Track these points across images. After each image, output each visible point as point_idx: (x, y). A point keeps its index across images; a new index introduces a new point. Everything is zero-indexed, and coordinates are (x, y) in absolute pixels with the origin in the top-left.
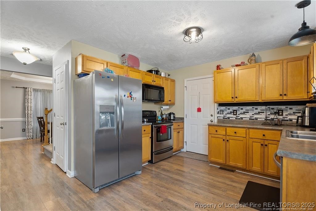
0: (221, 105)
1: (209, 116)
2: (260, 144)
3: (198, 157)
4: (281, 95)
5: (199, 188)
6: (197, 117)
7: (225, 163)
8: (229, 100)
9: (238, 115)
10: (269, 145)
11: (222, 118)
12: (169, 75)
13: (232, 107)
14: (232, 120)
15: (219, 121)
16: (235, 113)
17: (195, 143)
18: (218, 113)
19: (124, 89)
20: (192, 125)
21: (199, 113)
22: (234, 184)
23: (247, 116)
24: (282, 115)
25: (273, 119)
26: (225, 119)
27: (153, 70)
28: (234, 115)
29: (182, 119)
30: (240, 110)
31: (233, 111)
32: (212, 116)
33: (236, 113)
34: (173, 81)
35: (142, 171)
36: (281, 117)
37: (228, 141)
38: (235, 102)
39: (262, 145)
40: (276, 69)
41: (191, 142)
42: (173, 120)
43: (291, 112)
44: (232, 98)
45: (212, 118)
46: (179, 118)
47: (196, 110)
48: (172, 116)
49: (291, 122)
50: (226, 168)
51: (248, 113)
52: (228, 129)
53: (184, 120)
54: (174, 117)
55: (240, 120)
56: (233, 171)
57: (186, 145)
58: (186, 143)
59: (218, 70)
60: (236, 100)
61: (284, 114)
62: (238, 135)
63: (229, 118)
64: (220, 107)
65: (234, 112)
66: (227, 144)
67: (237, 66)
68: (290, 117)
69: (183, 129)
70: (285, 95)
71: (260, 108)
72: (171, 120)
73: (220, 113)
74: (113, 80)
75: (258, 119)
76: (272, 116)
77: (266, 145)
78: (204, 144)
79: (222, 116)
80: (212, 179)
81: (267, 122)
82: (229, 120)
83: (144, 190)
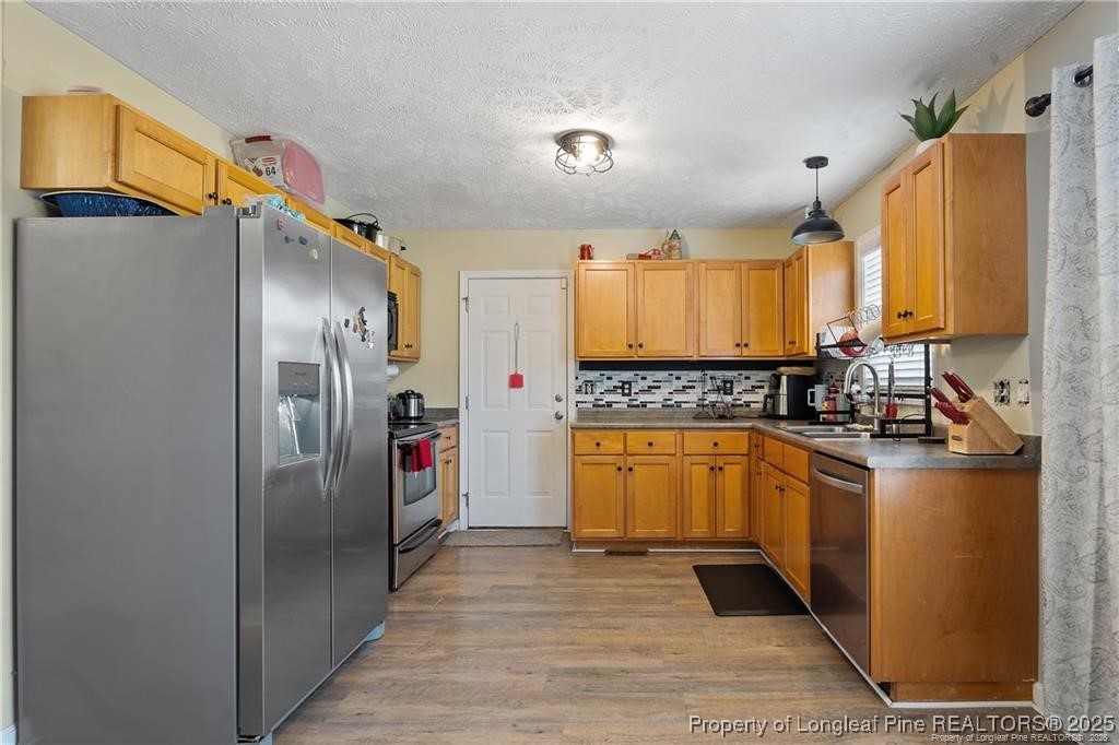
0: (586, 365)
1: (550, 400)
2: (706, 469)
3: (525, 538)
4: (738, 345)
5: (607, 615)
6: (507, 404)
7: (622, 535)
8: (618, 351)
9: (633, 396)
10: (727, 466)
11: (591, 406)
12: (403, 248)
13: (617, 372)
14: (618, 412)
15: (582, 415)
16: (627, 391)
17: (502, 494)
18: (578, 391)
19: (347, 298)
20: (487, 434)
21: (515, 392)
22: (673, 581)
23: (657, 397)
24: (731, 394)
25: (713, 405)
26: (600, 409)
27: (353, 222)
28: (624, 394)
29: (452, 414)
30: (642, 380)
31: (620, 384)
32: (558, 399)
33: (630, 389)
34: (416, 273)
35: (386, 626)
36: (729, 399)
37: (630, 469)
38: (636, 359)
39: (712, 469)
40: (727, 281)
41: (487, 493)
42: (415, 418)
43: (747, 384)
44: (630, 346)
45: (560, 408)
46: (440, 410)
47: (506, 381)
48: (413, 402)
49: (748, 409)
50: (627, 549)
51: (660, 391)
52: (629, 433)
53: (458, 418)
54: (421, 407)
55: (641, 409)
56: (643, 553)
57: (467, 504)
58: (467, 500)
59: (586, 261)
60: (641, 352)
61: (735, 390)
62: (655, 450)
63: (609, 405)
64: (584, 372)
65: (622, 388)
66: (629, 479)
67: (642, 257)
68: (746, 398)
69: (456, 449)
70: (746, 345)
71: (688, 376)
72: (411, 418)
73: (584, 390)
74: (316, 257)
75: (683, 405)
76: (713, 397)
77: (721, 469)
78: (535, 494)
79: (590, 398)
80: (618, 585)
81: (703, 413)
82: (609, 409)
83: (456, 675)
